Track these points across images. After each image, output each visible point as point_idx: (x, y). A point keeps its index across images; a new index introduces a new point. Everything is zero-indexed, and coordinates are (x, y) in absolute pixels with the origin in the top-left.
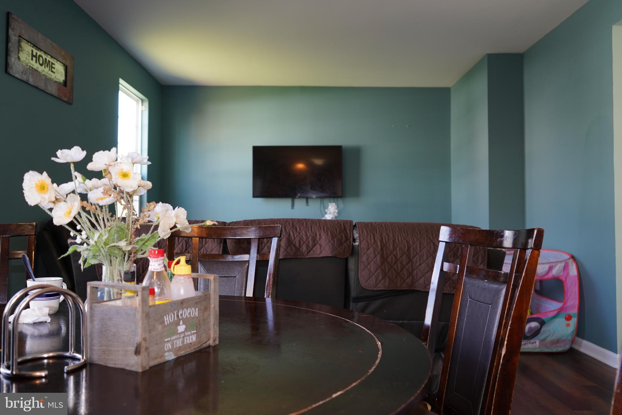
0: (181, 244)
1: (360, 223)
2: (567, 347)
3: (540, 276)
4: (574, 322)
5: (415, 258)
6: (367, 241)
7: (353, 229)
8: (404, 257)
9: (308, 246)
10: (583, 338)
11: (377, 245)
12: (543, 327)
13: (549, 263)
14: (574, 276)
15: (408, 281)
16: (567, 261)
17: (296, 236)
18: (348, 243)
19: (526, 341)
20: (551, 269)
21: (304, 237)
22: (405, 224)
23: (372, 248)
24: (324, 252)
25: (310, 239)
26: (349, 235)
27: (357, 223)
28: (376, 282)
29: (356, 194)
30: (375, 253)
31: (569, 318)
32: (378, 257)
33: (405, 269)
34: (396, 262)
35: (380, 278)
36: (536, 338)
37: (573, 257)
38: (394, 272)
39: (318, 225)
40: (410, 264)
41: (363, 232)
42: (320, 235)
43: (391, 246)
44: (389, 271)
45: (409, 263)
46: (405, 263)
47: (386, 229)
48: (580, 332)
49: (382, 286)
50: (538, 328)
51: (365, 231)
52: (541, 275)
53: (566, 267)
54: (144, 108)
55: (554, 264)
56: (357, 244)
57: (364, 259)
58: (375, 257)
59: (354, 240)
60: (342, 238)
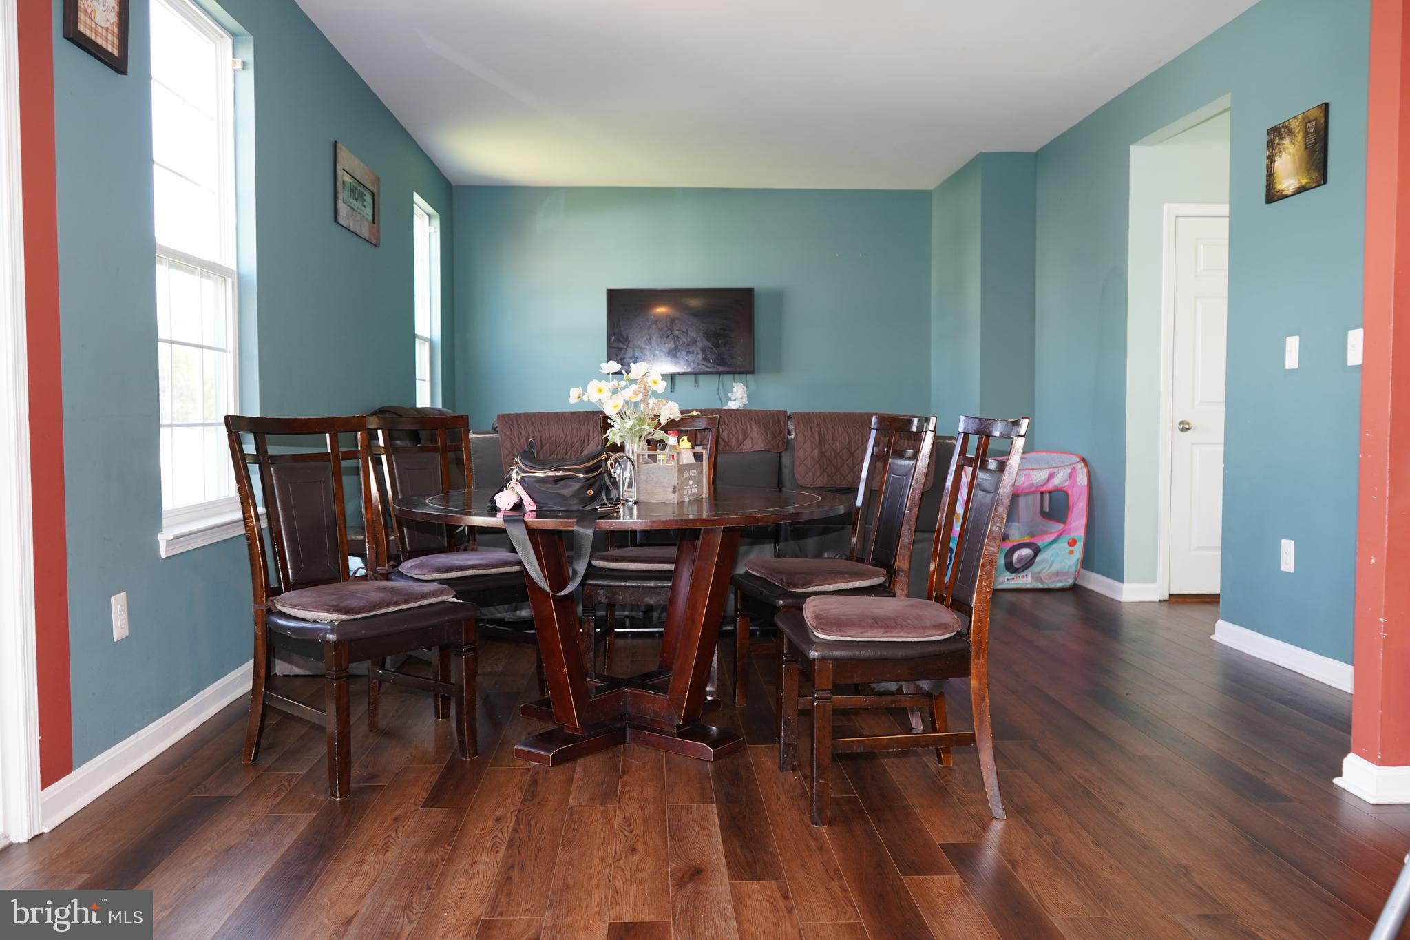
0: (597, 438)
1: (795, 413)
2: (1070, 582)
3: (1037, 487)
4: (1079, 548)
5: (856, 452)
6: (804, 435)
7: (788, 421)
8: (845, 450)
9: (737, 439)
10: (1092, 571)
11: (814, 438)
12: (1038, 555)
13: (1049, 468)
14: (1084, 486)
15: (849, 478)
16: (1075, 465)
17: (724, 428)
18: (782, 435)
19: (1014, 574)
20: (1051, 476)
21: (733, 429)
22: (846, 415)
23: (809, 441)
24: (755, 446)
25: (740, 431)
26: (783, 427)
27: (793, 414)
28: (813, 479)
29: (777, 367)
30: (812, 447)
31: (1072, 543)
32: (816, 452)
33: (845, 465)
34: (835, 457)
35: (818, 474)
36: (1027, 570)
37: (1084, 460)
38: (833, 469)
39: (748, 416)
40: (851, 459)
41: (798, 423)
42: (751, 427)
43: (830, 438)
44: (828, 466)
45: (850, 457)
46: (845, 458)
47: (824, 420)
48: (1088, 562)
49: (820, 483)
50: (1031, 557)
51: (801, 422)
52: (1038, 485)
53: (1072, 475)
54: (433, 229)
55: (1056, 470)
56: (792, 437)
57: (801, 453)
58: (813, 450)
59: (789, 433)
60: (776, 431)
